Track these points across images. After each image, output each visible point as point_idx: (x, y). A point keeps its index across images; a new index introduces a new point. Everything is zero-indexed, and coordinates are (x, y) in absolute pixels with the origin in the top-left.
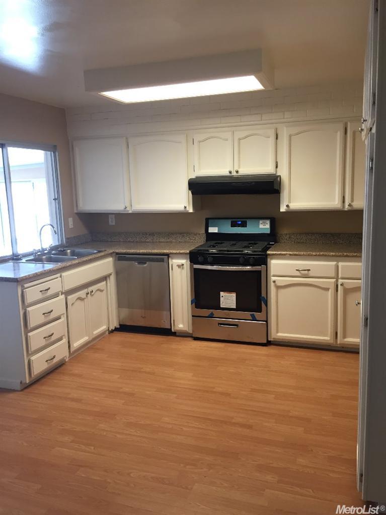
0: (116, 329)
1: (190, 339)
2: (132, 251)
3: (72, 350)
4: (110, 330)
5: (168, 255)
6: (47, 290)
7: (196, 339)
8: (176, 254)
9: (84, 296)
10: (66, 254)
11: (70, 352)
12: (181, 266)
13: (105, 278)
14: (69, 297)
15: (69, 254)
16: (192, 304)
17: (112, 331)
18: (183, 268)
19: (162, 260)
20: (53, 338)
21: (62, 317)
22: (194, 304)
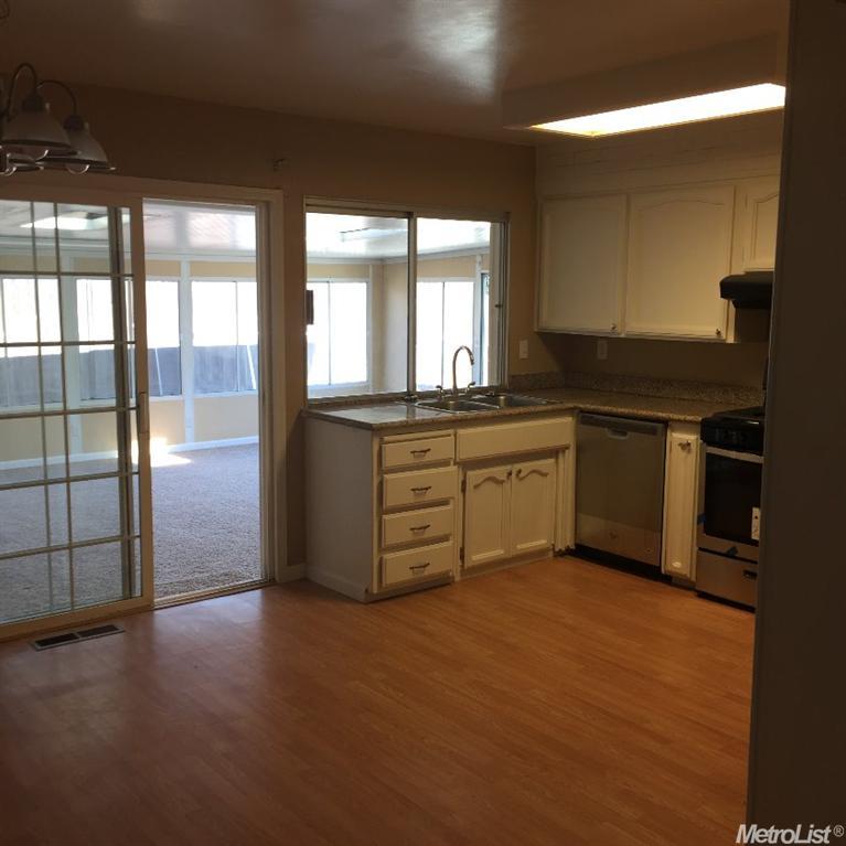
0: (568, 552)
1: (691, 593)
2: (606, 409)
3: (468, 564)
4: (557, 550)
5: (666, 423)
6: (425, 451)
7: (703, 595)
8: (679, 420)
9: (503, 477)
10: (497, 403)
11: (463, 566)
12: (686, 446)
13: (554, 453)
14: (470, 473)
15: (502, 403)
16: (698, 523)
17: (560, 554)
18: (689, 451)
19: (653, 432)
20: (428, 534)
21: (452, 502)
22: (702, 524)
